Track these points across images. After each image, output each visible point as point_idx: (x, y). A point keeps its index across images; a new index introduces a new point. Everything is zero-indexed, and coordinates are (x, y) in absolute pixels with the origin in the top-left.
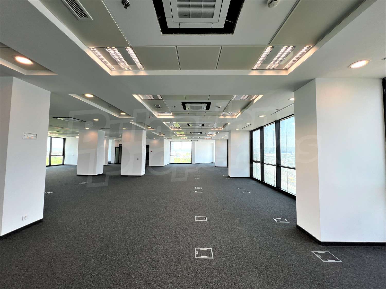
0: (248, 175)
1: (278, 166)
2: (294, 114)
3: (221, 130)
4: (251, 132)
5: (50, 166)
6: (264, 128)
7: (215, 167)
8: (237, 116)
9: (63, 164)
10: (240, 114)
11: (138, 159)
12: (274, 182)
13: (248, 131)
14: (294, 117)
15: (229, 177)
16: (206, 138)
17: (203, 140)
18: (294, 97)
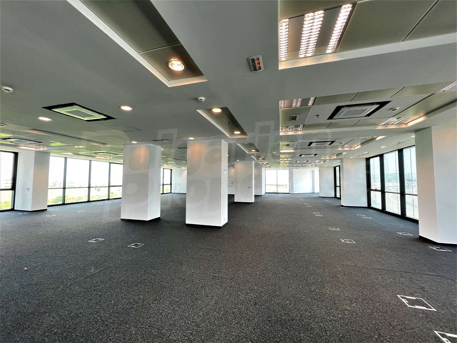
0: (366, 205)
1: (403, 194)
2: (414, 145)
3: (332, 158)
4: (368, 160)
5: (163, 193)
6: (384, 155)
7: (320, 197)
8: (356, 148)
9: (171, 193)
10: (360, 146)
11: (249, 187)
12: (398, 210)
13: (364, 158)
14: (415, 147)
15: (342, 206)
16: (309, 166)
17: (305, 168)
18: (415, 135)
